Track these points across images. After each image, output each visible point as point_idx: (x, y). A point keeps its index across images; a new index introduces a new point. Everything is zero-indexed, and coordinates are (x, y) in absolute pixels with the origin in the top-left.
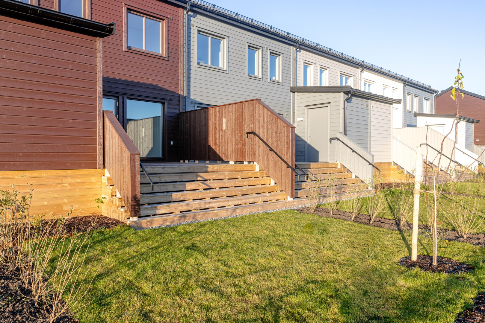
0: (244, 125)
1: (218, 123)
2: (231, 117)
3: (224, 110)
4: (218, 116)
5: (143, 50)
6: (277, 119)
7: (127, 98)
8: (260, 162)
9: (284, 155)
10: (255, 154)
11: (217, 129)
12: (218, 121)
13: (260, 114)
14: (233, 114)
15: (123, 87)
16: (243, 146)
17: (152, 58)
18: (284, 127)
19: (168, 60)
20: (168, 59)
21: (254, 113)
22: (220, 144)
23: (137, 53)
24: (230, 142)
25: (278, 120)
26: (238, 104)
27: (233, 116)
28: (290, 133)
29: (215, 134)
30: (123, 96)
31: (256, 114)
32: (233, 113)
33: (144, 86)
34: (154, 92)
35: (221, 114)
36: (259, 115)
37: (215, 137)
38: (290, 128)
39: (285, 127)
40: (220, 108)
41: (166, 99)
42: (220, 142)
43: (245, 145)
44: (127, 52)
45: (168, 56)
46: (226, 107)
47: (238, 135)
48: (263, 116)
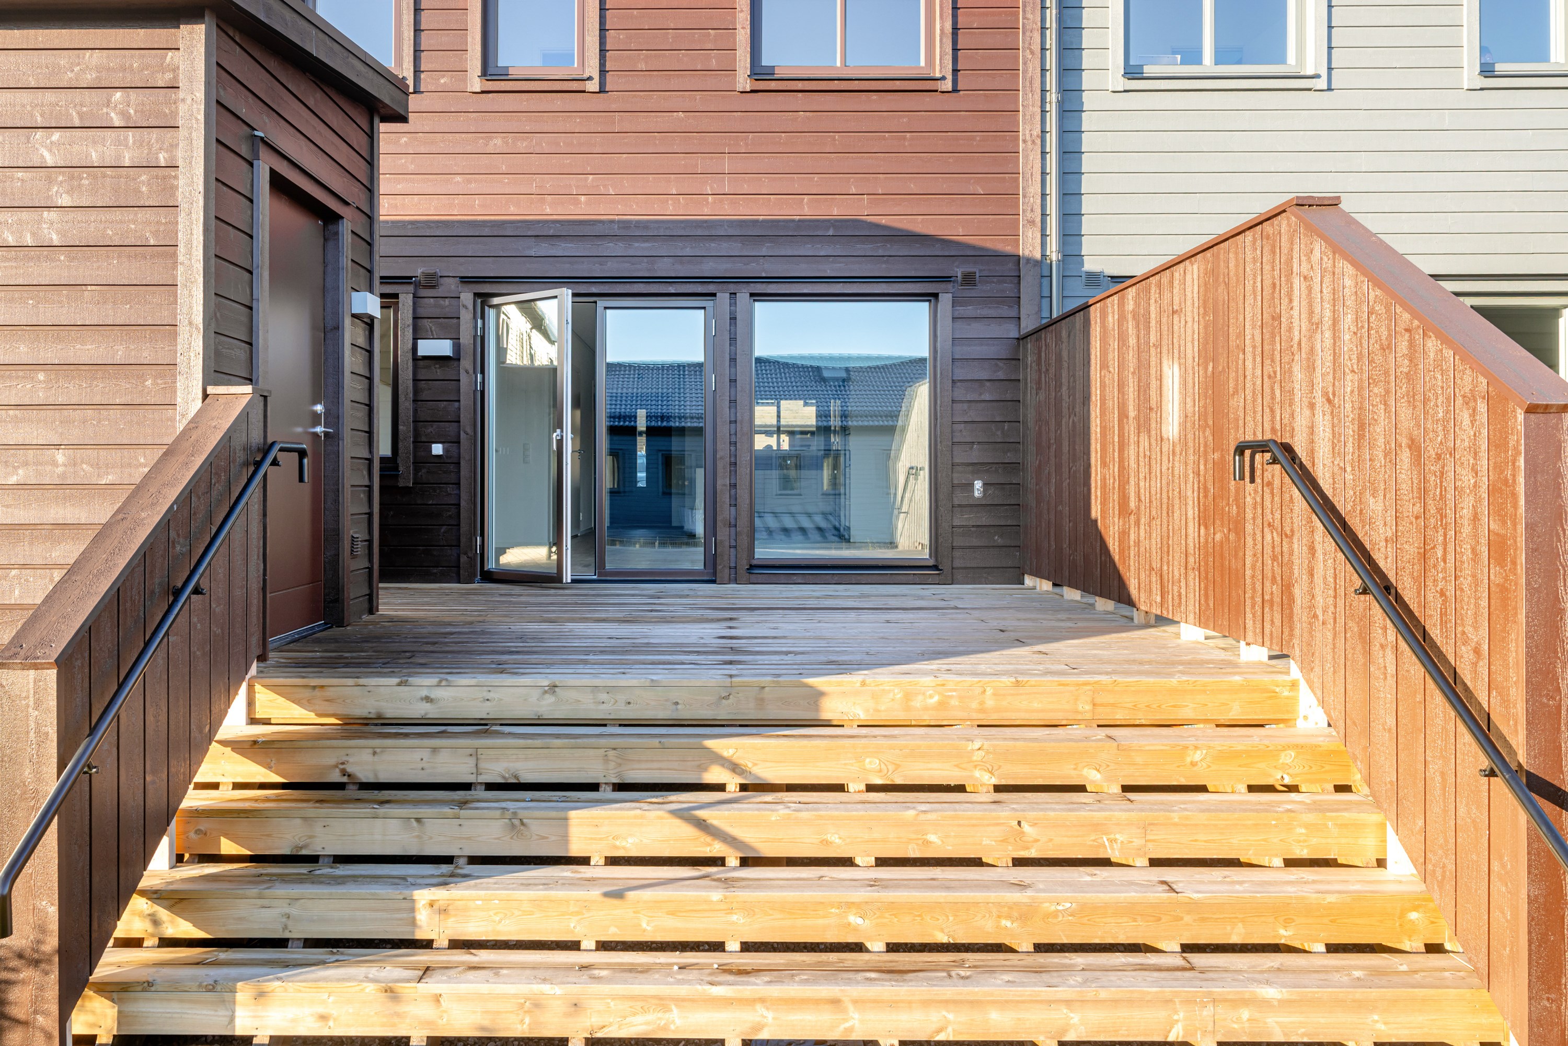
0: (1236, 392)
1: (1131, 381)
2: (1182, 343)
3: (1152, 301)
4: (1132, 341)
5: (836, 68)
6: (1418, 337)
7: (752, 295)
8: (1318, 669)
9: (1477, 651)
10: (1292, 600)
11: (1131, 420)
12: (1133, 373)
13: (1317, 310)
14: (1190, 324)
15: (735, 248)
16: (1232, 536)
17: (874, 96)
18: (1470, 400)
19: (955, 90)
20: (955, 82)
21: (1285, 301)
22: (1138, 508)
23: (800, 85)
24: (1177, 501)
25: (1432, 344)
26: (1208, 254)
27: (1189, 332)
28: (1521, 462)
29: (1121, 450)
30: (732, 288)
31: (1295, 313)
32: (1189, 320)
33: (831, 233)
34: (880, 253)
35: (1141, 327)
36: (1311, 312)
37: (1122, 468)
38: (1520, 416)
39: (1482, 407)
40: (1138, 294)
41: (946, 279)
42: (1140, 500)
43: (1238, 526)
44: (752, 91)
45: (955, 71)
46: (1159, 285)
47: (1211, 456)
48: (1335, 322)
